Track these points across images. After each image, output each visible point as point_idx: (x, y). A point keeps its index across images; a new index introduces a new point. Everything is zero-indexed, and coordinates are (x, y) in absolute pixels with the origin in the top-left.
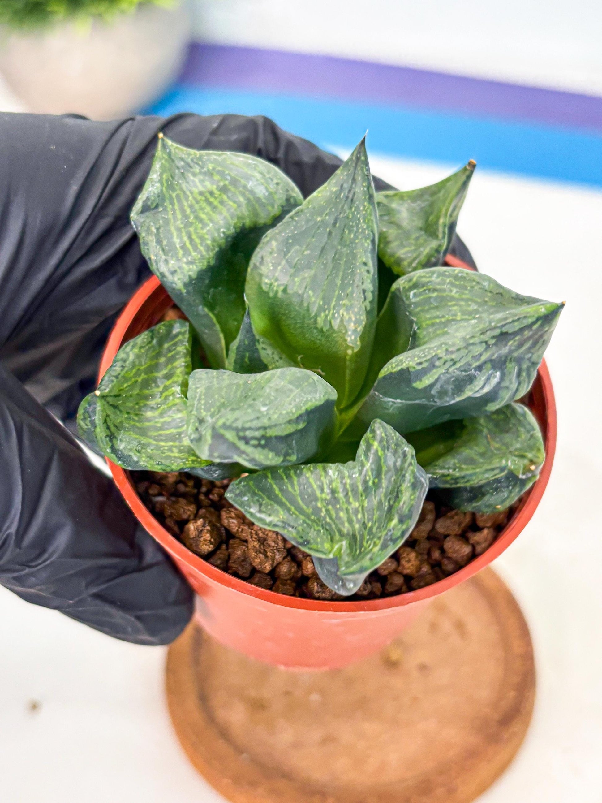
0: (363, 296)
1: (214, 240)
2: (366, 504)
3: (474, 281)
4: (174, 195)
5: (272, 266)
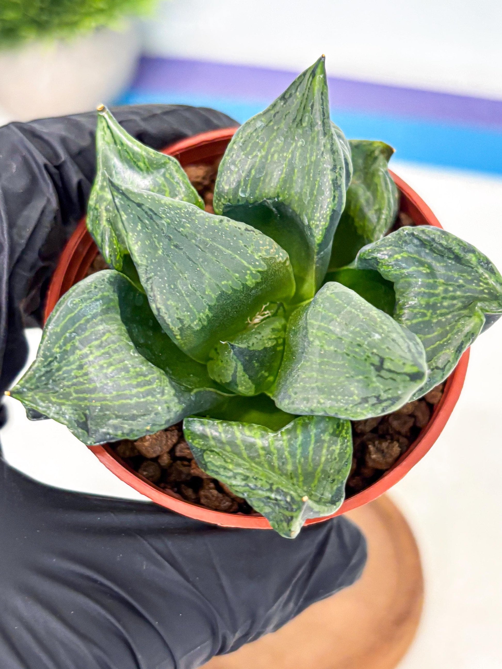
0: (250, 233)
1: (142, 364)
2: (442, 281)
3: (251, 134)
4: (75, 395)
5: (188, 311)
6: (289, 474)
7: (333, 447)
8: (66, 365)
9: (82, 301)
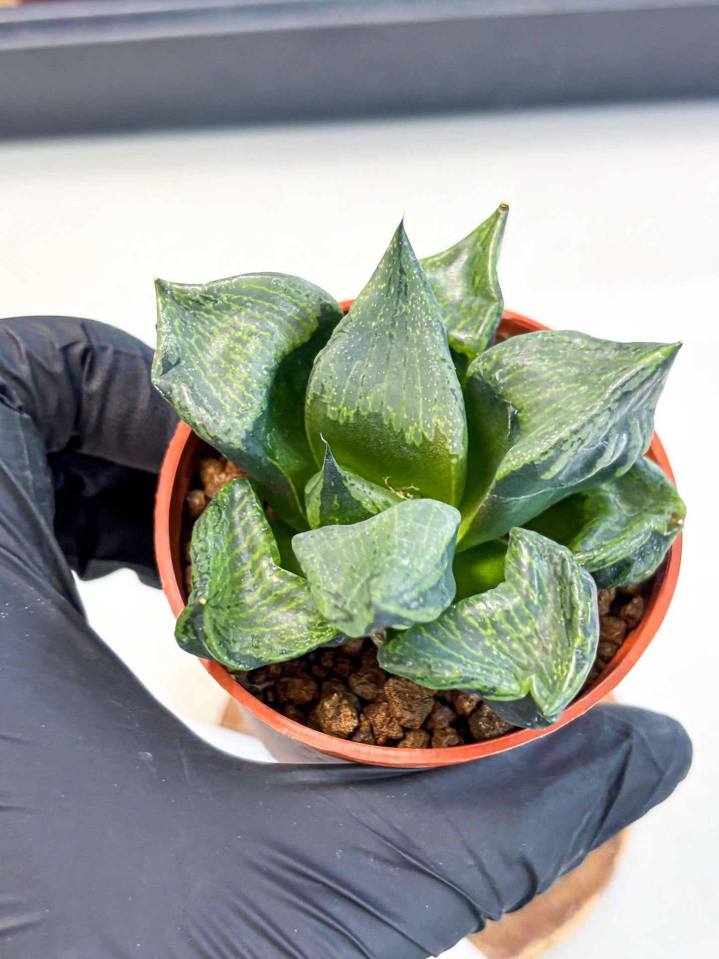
0: (453, 397)
1: (259, 382)
2: (537, 626)
3: (563, 341)
4: (193, 341)
5: (336, 391)
6: (241, 601)
7: (295, 632)
8: (216, 315)
9: (285, 290)
